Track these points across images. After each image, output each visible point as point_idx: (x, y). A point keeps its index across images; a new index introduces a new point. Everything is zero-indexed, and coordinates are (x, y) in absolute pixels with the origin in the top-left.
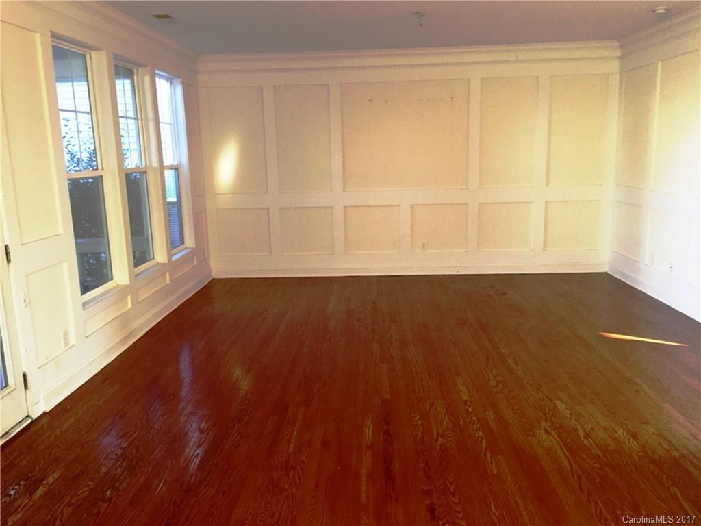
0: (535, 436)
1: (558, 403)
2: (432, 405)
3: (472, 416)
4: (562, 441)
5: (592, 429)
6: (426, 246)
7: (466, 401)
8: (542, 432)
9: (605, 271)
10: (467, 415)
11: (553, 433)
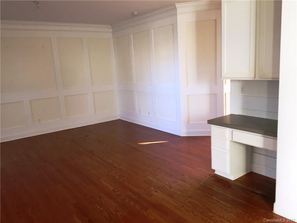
0: (153, 195)
1: (148, 177)
2: (100, 198)
3: (122, 196)
4: (164, 193)
5: (169, 184)
6: (40, 120)
7: (113, 190)
8: (154, 192)
9: (118, 119)
10: (119, 196)
11: (158, 191)
